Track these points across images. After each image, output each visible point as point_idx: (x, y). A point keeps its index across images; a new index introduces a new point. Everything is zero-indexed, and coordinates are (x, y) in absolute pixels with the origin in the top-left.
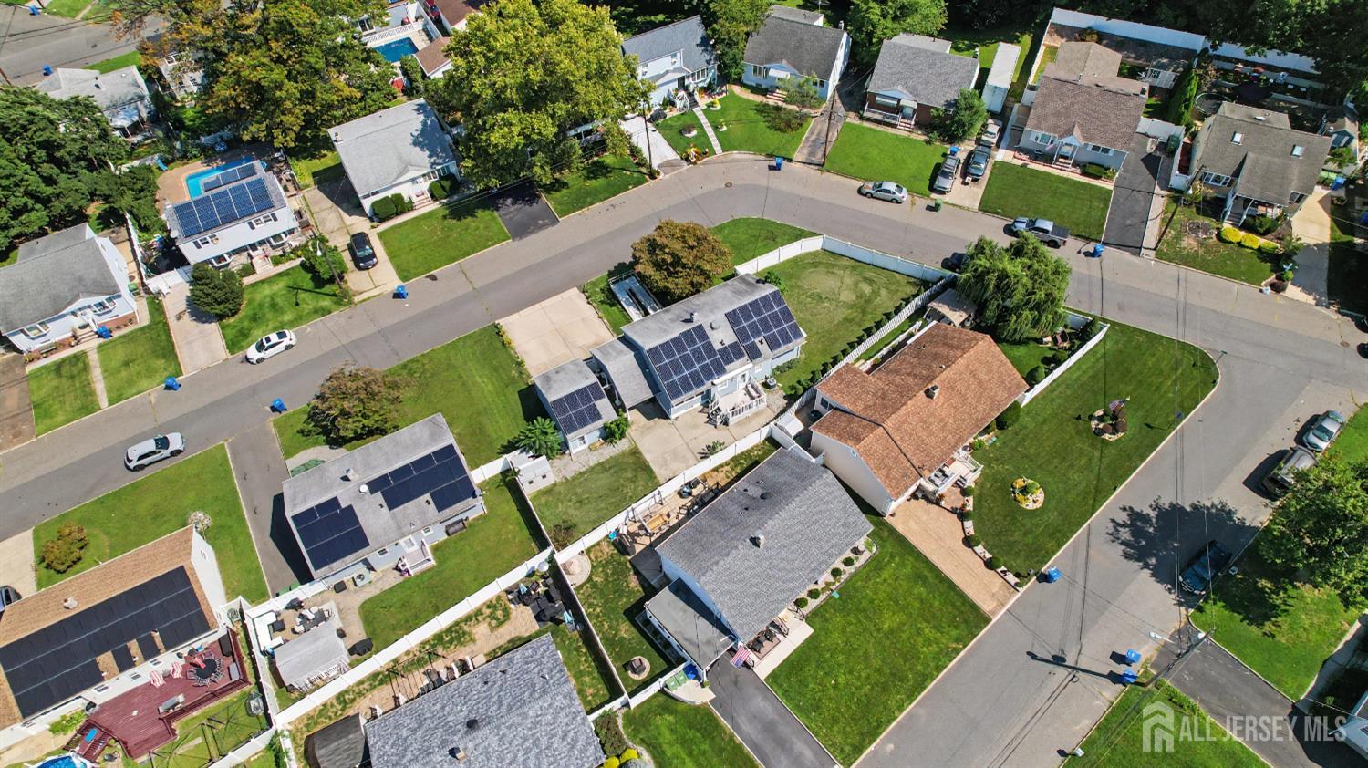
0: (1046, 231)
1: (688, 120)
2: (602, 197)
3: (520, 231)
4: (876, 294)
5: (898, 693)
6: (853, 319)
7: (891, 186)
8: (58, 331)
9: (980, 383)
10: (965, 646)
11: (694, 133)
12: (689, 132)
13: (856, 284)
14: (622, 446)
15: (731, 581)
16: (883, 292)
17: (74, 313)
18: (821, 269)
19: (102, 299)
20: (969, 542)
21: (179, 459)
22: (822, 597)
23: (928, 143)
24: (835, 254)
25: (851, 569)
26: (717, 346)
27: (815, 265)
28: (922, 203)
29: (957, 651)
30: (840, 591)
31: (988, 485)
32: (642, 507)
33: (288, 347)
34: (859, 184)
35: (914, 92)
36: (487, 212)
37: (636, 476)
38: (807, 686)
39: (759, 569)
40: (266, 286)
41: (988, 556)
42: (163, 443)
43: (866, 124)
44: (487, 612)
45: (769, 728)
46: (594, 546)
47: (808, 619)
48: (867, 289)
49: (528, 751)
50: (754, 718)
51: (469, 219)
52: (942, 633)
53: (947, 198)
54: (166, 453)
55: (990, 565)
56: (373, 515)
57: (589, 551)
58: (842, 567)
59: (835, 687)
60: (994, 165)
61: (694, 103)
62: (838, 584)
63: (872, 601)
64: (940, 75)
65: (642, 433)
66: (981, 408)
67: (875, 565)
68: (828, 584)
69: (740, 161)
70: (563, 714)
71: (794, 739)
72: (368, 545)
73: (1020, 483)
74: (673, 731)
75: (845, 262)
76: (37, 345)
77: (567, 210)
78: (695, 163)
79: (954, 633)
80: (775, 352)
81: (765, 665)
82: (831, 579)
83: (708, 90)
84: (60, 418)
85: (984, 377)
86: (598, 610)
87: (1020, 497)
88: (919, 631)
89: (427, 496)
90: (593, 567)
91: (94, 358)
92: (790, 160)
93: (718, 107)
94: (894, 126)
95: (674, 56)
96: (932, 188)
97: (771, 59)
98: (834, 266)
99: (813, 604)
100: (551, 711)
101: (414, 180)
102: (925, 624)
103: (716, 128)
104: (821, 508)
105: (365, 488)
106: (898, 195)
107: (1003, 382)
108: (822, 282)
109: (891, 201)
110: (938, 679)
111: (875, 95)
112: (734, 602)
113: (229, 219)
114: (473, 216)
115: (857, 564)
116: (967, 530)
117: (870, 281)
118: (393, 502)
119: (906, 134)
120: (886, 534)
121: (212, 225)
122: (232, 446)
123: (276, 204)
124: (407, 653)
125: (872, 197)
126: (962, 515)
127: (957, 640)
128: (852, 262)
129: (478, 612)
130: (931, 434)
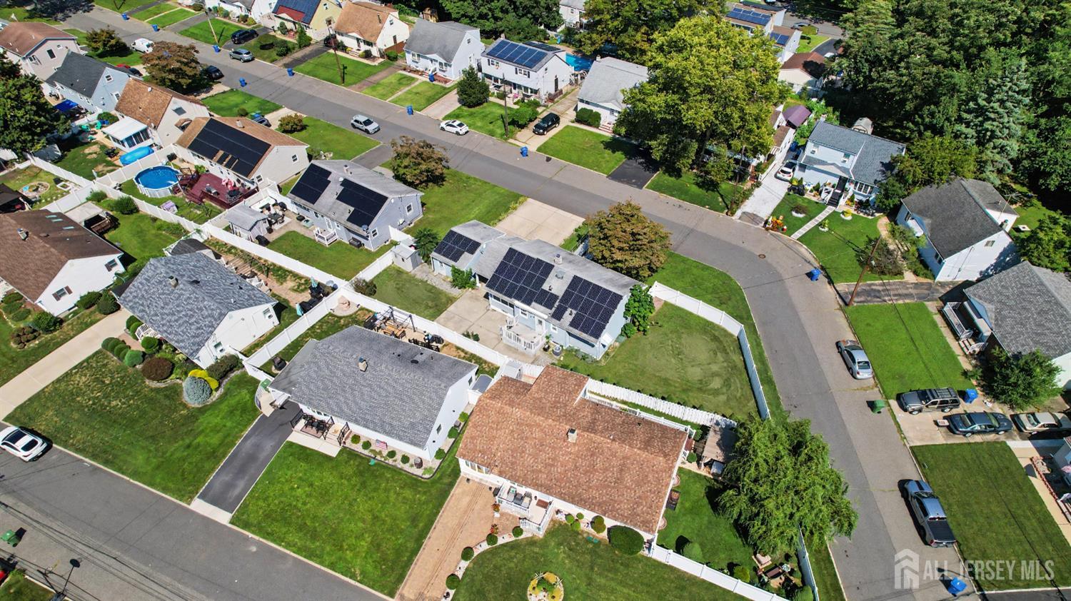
0: (926, 514)
1: (812, 209)
2: (683, 197)
3: (616, 176)
4: (716, 393)
5: (300, 539)
6: (671, 385)
7: (860, 356)
8: (423, 64)
9: (619, 480)
10: (360, 582)
11: (801, 216)
12: (797, 212)
13: (714, 375)
14: (455, 292)
15: (328, 365)
16: (723, 398)
17: (432, 60)
18: (714, 345)
19: (443, 61)
20: (467, 553)
21: (365, 135)
22: (366, 452)
23: (965, 373)
24: (741, 348)
25: (400, 465)
26: (545, 287)
27: (715, 339)
28: (875, 395)
29: (353, 577)
30: (379, 464)
31: (537, 550)
32: (401, 315)
33: (457, 133)
34: (849, 337)
35: (999, 319)
36: (623, 156)
37: (430, 308)
38: (288, 469)
39: (345, 379)
40: (497, 107)
41: (460, 574)
42: (368, 123)
43: (938, 319)
44: (303, 281)
45: (252, 458)
46: (367, 310)
47: (344, 450)
48: (716, 384)
49: (186, 316)
50: (258, 447)
51: (610, 152)
52: (365, 557)
53: (900, 415)
54: (365, 127)
55: (452, 579)
56: (330, 195)
57: (362, 309)
58: (398, 457)
59: (292, 489)
60: (996, 442)
61: (834, 201)
62: (383, 459)
63: (375, 490)
64: (1040, 325)
65: (472, 297)
66: (594, 493)
67: (414, 482)
68: (380, 453)
69: (798, 253)
70: (209, 319)
71: (246, 478)
72: (314, 203)
73: (552, 578)
74: (238, 403)
75: (737, 358)
76: (413, 66)
77: (657, 187)
78: (767, 229)
79: (369, 568)
80: (571, 328)
81: (300, 436)
82: (385, 453)
83: (862, 205)
84: (374, 93)
85: (628, 480)
86: (319, 331)
87: (534, 583)
88: (359, 537)
89: (352, 209)
90: (351, 316)
91: (417, 83)
92: (831, 282)
93: (849, 218)
94: (957, 338)
95: (847, 156)
96: (899, 398)
97: (922, 213)
98: (725, 351)
99: (358, 448)
100: (210, 312)
101: (612, 111)
102: (369, 539)
103: (821, 224)
104: (416, 399)
105: (341, 179)
106: (857, 367)
107: (638, 504)
108: (699, 348)
109: (849, 369)
110: (323, 568)
111: (967, 299)
112: (314, 375)
113: (510, 60)
114: (614, 152)
115: (406, 467)
116: (478, 547)
117: (727, 383)
118: (341, 198)
119: (957, 351)
120: (446, 480)
121: (501, 57)
122: (382, 146)
123: (534, 69)
124: (266, 261)
125: (841, 353)
126: (491, 538)
127: (363, 573)
128: (741, 365)
129: (301, 278)
130: (535, 456)
